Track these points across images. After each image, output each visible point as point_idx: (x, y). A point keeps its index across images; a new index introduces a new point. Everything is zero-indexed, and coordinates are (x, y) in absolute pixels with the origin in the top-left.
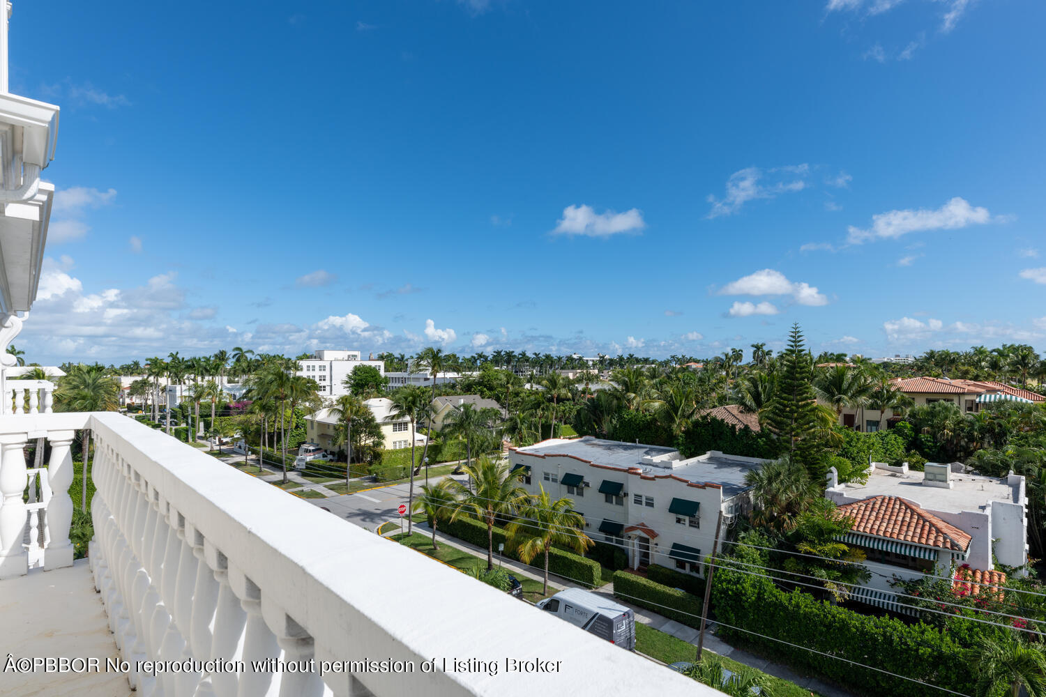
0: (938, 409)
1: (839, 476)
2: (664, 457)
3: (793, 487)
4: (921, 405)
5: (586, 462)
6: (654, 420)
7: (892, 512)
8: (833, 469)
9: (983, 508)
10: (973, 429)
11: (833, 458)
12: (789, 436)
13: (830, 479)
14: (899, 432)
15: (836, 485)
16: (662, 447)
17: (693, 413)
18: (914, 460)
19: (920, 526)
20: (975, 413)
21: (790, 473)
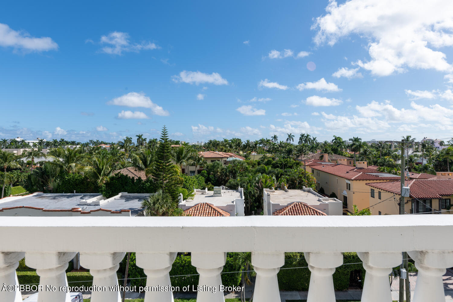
0: (215, 164)
1: (183, 197)
2: (94, 199)
3: (165, 205)
4: (209, 163)
5: (39, 209)
6: (86, 178)
7: (204, 209)
8: (181, 194)
9: (233, 202)
10: (227, 172)
11: (180, 189)
12: (162, 181)
13: (180, 199)
14: (203, 175)
15: (182, 201)
16: (91, 194)
17: (110, 172)
18: (209, 186)
19: (214, 213)
20: (227, 165)
21: (163, 199)
